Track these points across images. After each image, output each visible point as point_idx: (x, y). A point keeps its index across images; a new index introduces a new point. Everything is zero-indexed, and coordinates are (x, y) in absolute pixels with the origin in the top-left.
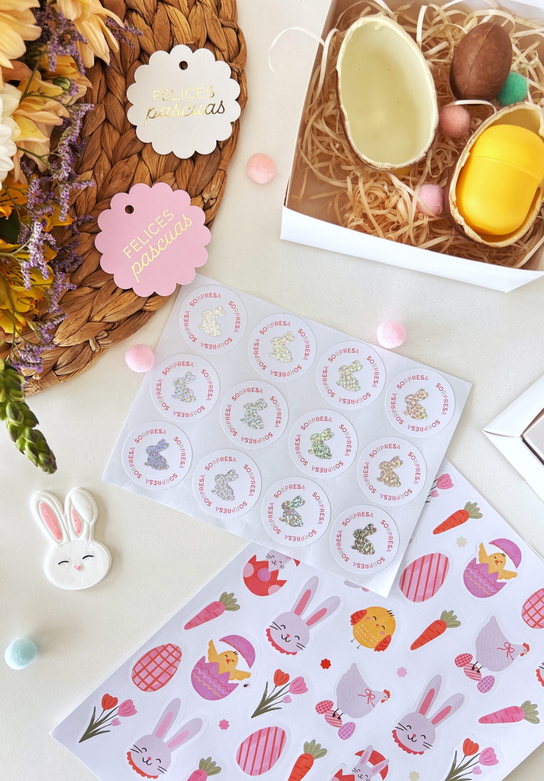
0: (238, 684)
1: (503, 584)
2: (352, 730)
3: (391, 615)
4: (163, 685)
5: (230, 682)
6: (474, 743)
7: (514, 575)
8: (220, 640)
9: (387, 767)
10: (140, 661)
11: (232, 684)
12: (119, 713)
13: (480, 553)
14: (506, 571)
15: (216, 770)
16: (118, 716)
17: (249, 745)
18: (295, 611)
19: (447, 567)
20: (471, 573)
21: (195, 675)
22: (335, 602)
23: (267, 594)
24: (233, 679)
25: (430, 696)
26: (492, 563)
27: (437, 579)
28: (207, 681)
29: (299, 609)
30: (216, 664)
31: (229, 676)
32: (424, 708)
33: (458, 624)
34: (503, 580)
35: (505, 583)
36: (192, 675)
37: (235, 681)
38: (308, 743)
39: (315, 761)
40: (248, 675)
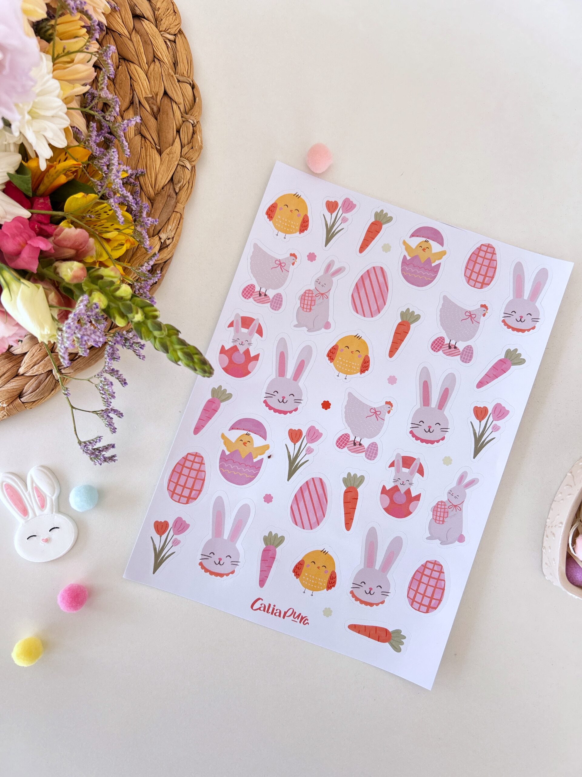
0: (263, 459)
1: (439, 265)
2: (376, 449)
3: (359, 338)
4: (200, 491)
5: (255, 460)
6: (482, 407)
7: (444, 253)
8: (229, 430)
9: (421, 465)
10: (170, 480)
11: (258, 461)
12: (175, 534)
13: (406, 249)
14: (435, 253)
15: (280, 540)
16: (175, 537)
17: (298, 505)
18: (279, 375)
19: (385, 275)
20: (407, 269)
21: (223, 470)
22: (308, 351)
23: (249, 373)
24: (256, 457)
25: (426, 388)
26: (420, 252)
27: (382, 289)
28: (235, 470)
29: (282, 371)
30: (236, 451)
31: (252, 456)
32: (426, 400)
33: (418, 317)
34: (437, 262)
35: (440, 264)
36: (221, 471)
37: (259, 458)
38: (345, 478)
39: (358, 490)
40: (267, 447)
